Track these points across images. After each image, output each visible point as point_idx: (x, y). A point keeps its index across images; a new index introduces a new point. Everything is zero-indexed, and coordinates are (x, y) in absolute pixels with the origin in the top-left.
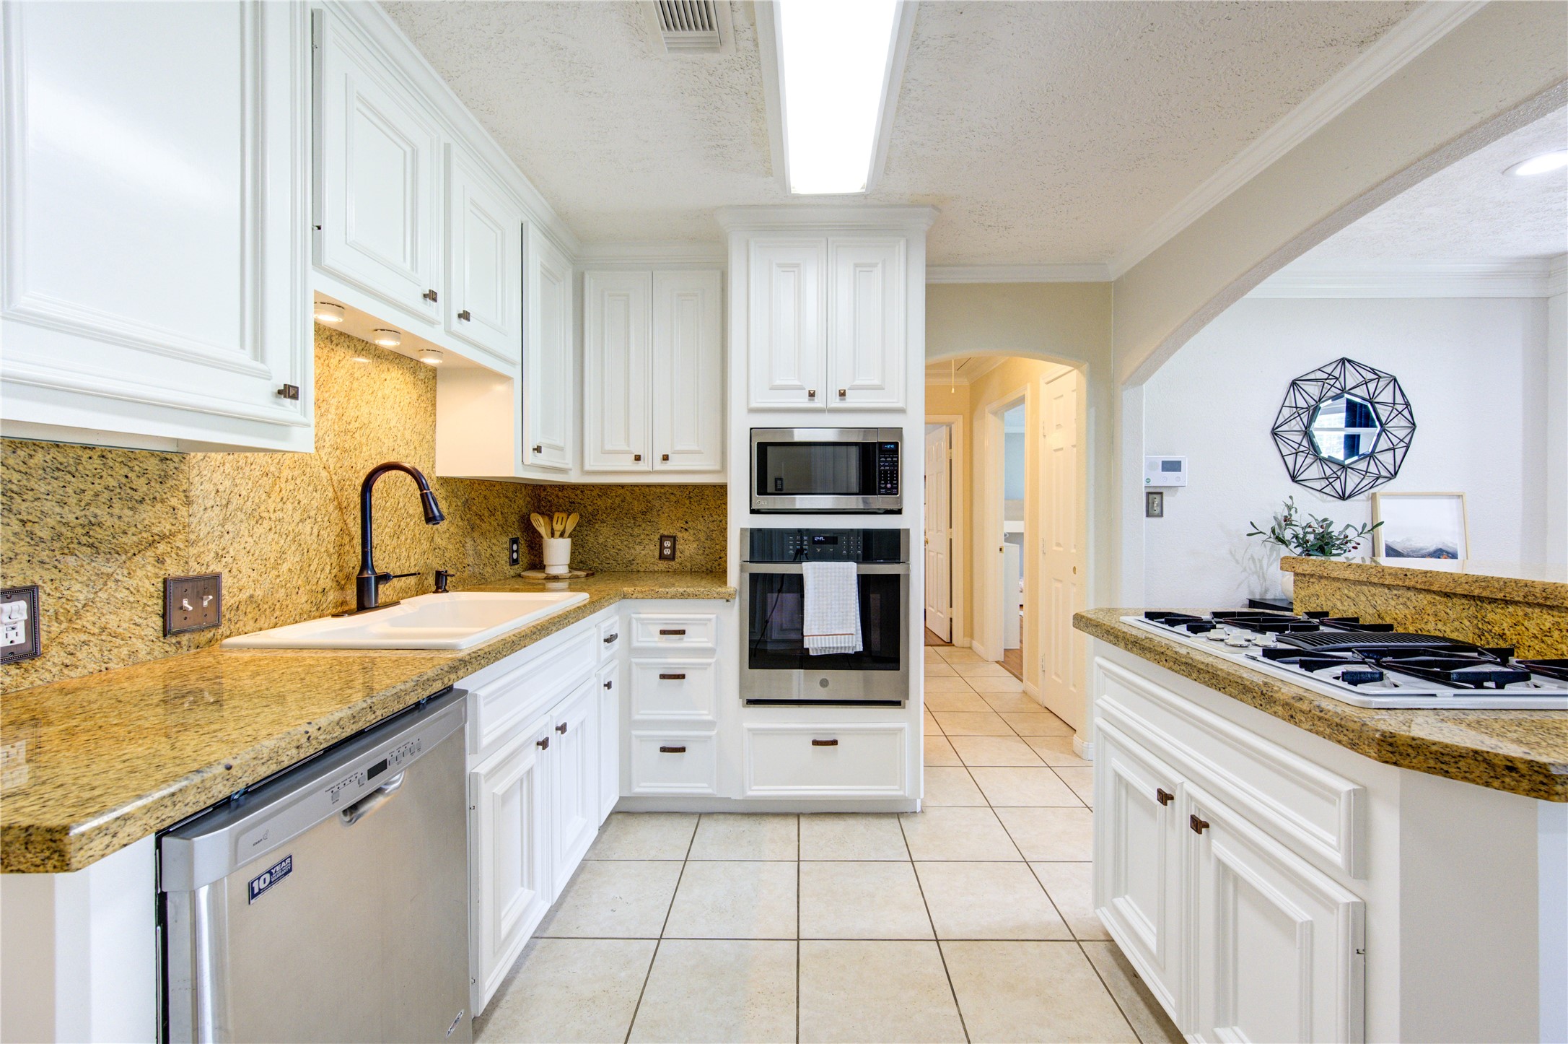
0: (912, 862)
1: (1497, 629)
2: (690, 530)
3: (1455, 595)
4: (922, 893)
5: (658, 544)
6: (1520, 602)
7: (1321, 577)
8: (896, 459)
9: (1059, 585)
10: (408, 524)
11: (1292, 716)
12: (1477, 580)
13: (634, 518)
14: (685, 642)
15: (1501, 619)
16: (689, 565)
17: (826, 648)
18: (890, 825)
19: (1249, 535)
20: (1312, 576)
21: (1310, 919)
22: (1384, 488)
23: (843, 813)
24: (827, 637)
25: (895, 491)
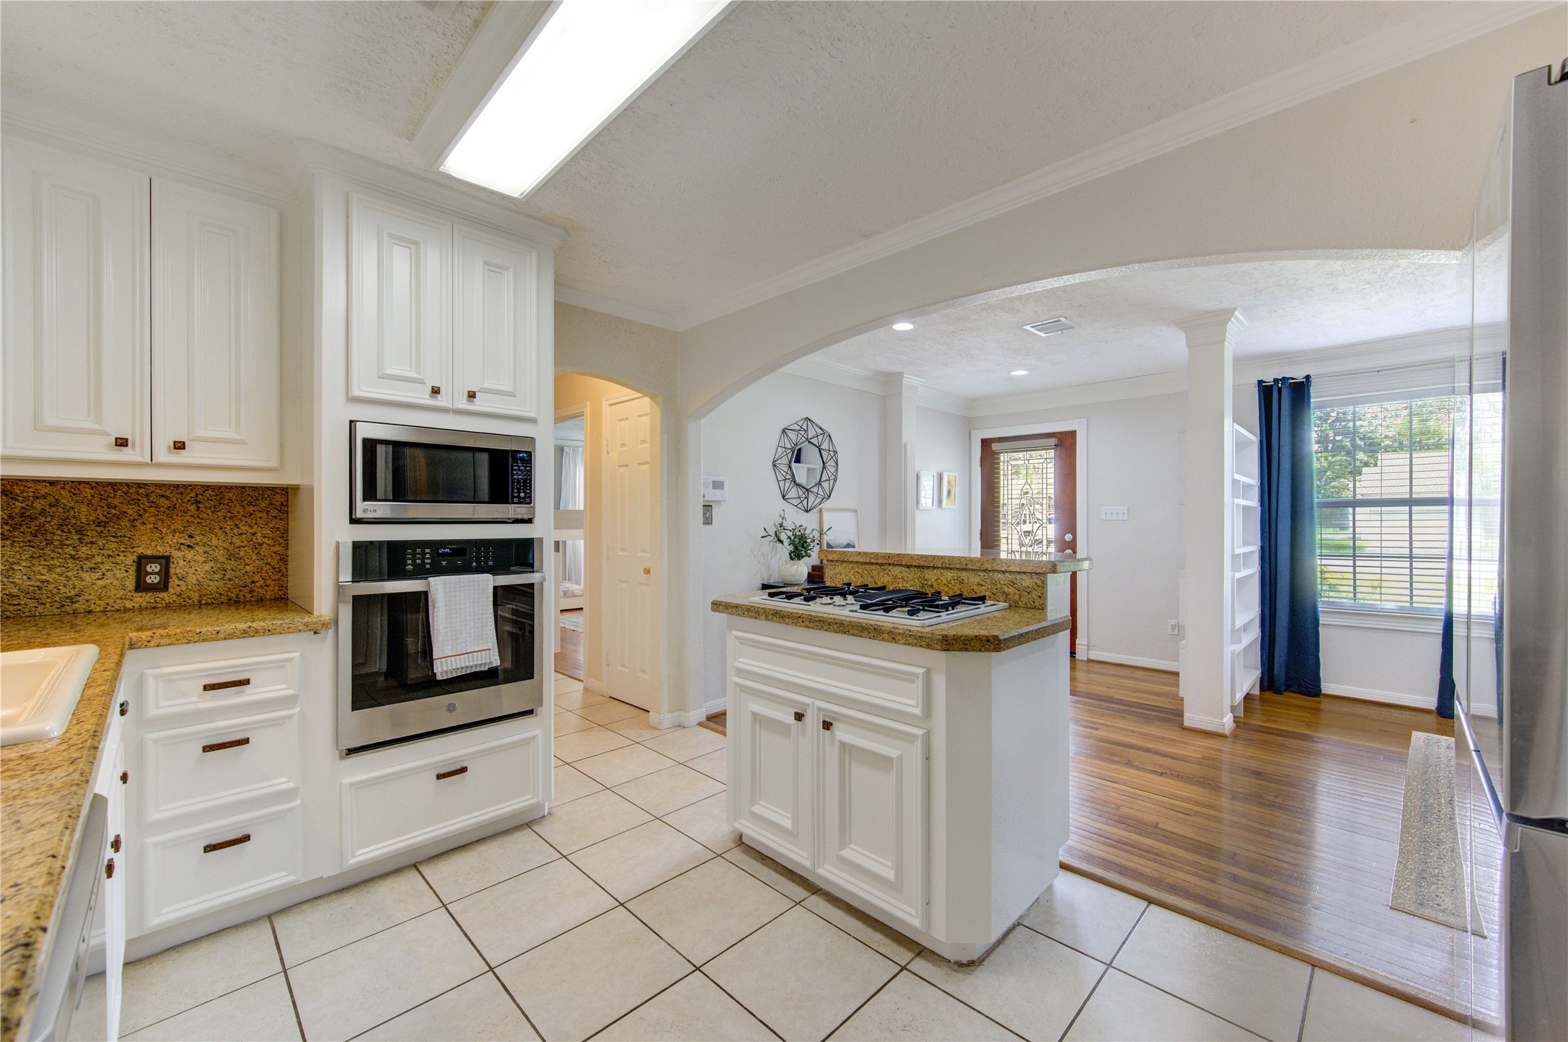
0: (565, 857)
1: (929, 583)
2: (197, 548)
3: (911, 566)
4: (589, 877)
5: (134, 568)
6: (939, 567)
7: (842, 562)
8: (529, 468)
9: (623, 585)
11: (893, 638)
12: (922, 557)
13: (79, 532)
14: (248, 695)
15: (931, 576)
16: (195, 596)
17: (458, 669)
18: (524, 837)
19: (762, 537)
20: (837, 561)
21: (900, 753)
22: (826, 505)
23: (468, 844)
24: (462, 656)
25: (528, 500)
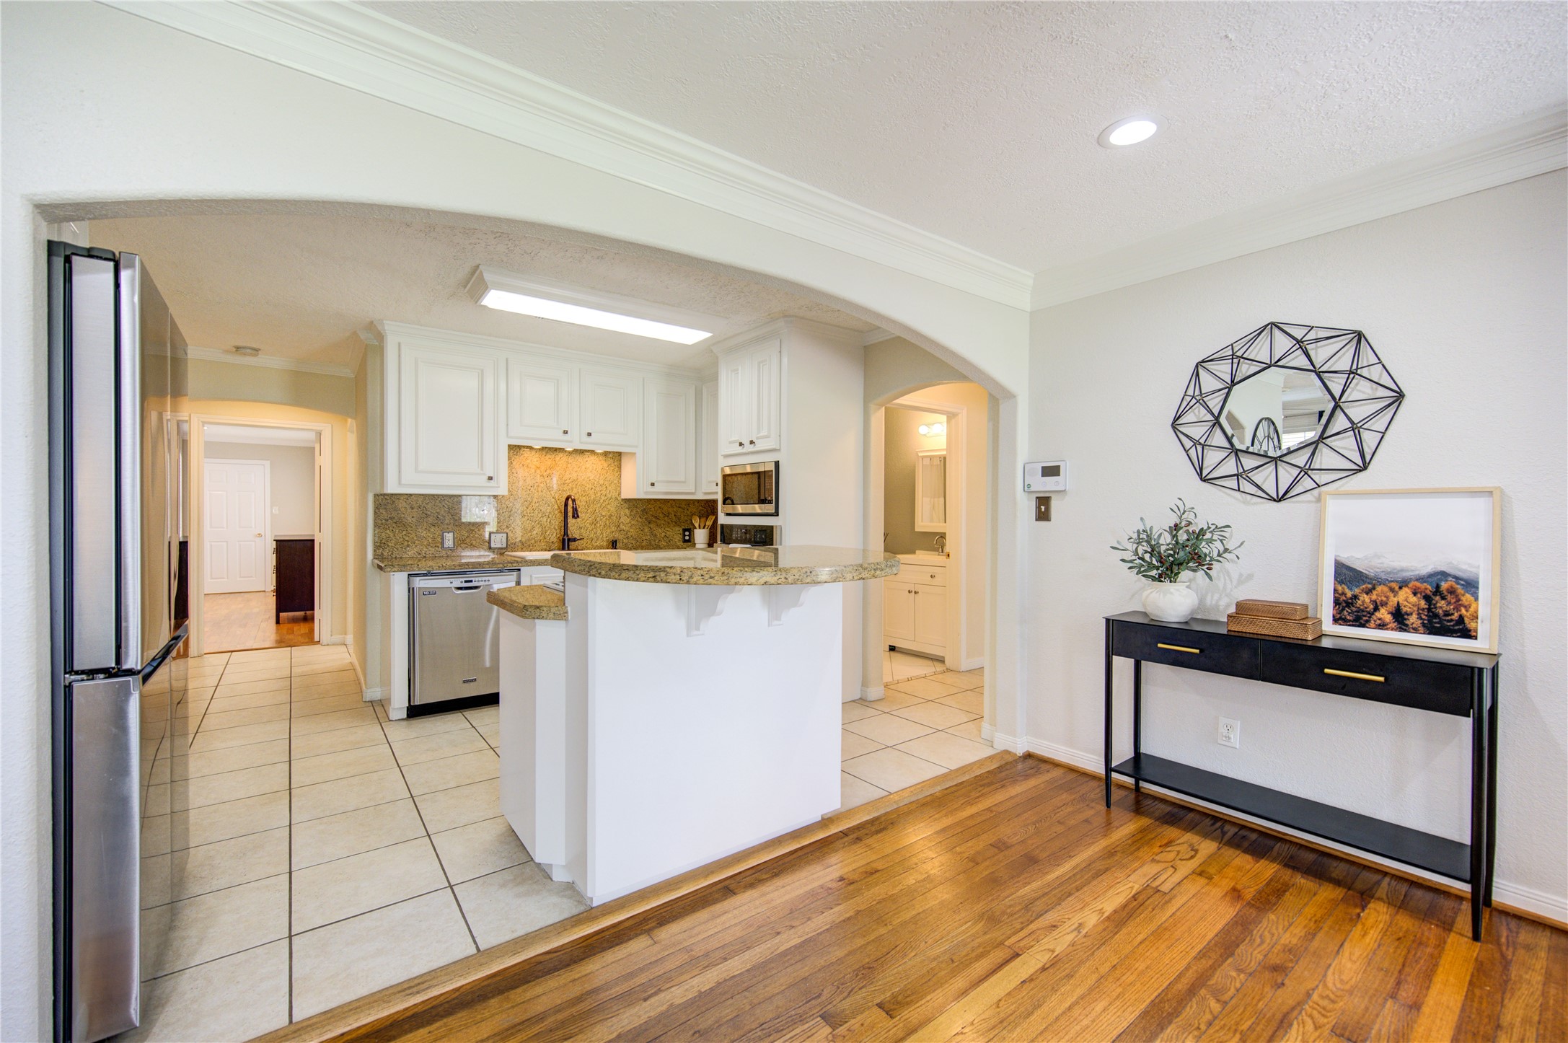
10: (601, 520)
